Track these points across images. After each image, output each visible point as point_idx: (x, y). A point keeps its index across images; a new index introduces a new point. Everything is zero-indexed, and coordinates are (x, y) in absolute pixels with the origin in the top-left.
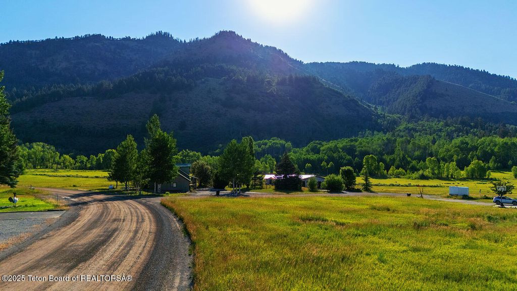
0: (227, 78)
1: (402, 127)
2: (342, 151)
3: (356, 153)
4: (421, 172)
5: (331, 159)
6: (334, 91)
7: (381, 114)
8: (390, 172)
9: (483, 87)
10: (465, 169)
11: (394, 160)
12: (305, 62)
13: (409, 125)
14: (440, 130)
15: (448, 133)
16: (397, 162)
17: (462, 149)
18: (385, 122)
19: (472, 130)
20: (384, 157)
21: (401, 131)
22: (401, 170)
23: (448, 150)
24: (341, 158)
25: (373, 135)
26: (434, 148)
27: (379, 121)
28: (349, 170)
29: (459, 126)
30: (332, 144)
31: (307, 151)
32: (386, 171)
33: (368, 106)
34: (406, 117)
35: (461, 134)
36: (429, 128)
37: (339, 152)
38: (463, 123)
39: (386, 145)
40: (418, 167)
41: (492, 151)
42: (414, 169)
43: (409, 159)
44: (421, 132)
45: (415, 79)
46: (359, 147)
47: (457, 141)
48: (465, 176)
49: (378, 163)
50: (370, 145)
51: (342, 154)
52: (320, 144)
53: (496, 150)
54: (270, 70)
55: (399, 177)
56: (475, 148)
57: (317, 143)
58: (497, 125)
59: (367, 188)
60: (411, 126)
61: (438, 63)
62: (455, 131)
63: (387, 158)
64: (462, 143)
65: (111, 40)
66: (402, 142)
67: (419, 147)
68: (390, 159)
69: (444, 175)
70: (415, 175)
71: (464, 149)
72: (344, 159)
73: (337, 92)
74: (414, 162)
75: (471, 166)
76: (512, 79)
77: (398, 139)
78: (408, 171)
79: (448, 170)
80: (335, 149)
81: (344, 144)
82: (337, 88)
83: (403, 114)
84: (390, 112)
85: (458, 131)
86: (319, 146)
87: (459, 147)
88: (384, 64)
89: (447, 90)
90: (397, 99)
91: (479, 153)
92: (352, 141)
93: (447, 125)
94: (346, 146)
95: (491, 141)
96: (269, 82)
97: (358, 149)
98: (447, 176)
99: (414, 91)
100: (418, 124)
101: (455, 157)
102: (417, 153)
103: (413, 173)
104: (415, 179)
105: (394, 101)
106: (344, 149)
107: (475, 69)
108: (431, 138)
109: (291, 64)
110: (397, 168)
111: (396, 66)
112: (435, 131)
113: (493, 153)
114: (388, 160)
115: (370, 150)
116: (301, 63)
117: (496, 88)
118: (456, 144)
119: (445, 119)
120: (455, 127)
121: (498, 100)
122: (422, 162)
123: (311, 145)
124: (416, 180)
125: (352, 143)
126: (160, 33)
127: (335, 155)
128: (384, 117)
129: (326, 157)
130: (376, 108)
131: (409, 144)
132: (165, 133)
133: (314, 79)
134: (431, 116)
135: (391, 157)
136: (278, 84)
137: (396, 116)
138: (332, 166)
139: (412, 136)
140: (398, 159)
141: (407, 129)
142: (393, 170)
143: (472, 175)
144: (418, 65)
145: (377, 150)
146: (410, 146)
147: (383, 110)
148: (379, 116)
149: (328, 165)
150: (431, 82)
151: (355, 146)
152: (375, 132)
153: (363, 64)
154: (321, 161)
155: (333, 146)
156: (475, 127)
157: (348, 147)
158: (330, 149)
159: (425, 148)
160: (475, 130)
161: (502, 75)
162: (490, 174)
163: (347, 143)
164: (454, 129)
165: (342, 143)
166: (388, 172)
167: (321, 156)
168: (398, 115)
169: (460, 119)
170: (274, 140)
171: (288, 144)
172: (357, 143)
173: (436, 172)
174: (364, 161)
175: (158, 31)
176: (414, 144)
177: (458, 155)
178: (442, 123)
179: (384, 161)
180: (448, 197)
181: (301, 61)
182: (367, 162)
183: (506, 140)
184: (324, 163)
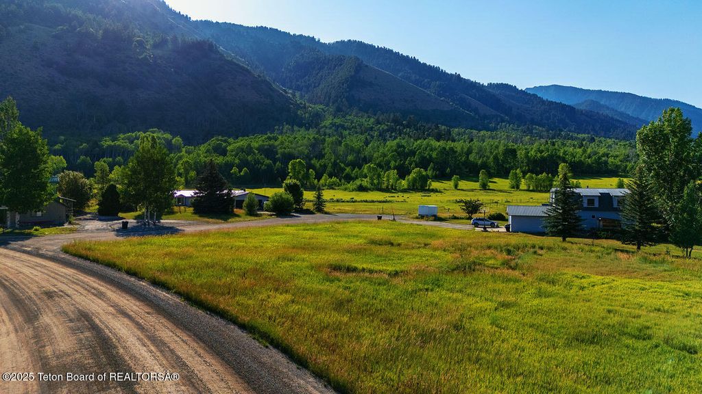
0: (67, 29)
1: (327, 123)
2: (259, 153)
3: (277, 156)
4: (358, 182)
5: (244, 163)
6: (238, 65)
7: (301, 104)
8: (322, 181)
9: (413, 77)
10: (406, 178)
11: (325, 166)
12: (193, 19)
13: (335, 120)
14: (371, 129)
15: (380, 132)
16: (329, 169)
17: (399, 154)
18: (307, 115)
19: (405, 130)
20: (313, 162)
21: (326, 128)
22: (334, 179)
23: (384, 155)
24: (257, 162)
25: (293, 131)
26: (368, 151)
27: (299, 112)
28: (295, 184)
29: (392, 124)
30: (242, 142)
31: (208, 151)
32: (316, 181)
33: (285, 91)
34: (331, 110)
35: (393, 134)
36: (359, 125)
37: (254, 154)
38: (396, 121)
39: (313, 146)
40: (353, 175)
41: (431, 156)
42: (349, 178)
43: (342, 165)
44: (350, 130)
45: (340, 61)
46: (281, 148)
47: (392, 144)
48: (406, 187)
49: (308, 170)
50: (293, 145)
51: (259, 157)
52: (225, 141)
53: (434, 155)
54: (139, 25)
55: (333, 189)
56: (413, 153)
57: (221, 140)
58: (429, 125)
59: (319, 207)
60: (338, 121)
61: (366, 42)
62: (388, 130)
63: (317, 163)
64: (399, 146)
66: (332, 143)
67: (352, 150)
68: (320, 165)
69: (384, 186)
70: (351, 186)
71: (401, 153)
72: (262, 164)
73: (242, 68)
74: (348, 169)
75: (412, 175)
76: (442, 70)
77: (327, 139)
78: (343, 181)
79: (388, 180)
80: (249, 150)
81: (261, 143)
82: (242, 62)
83: (327, 105)
84: (310, 101)
85: (391, 130)
86: (224, 144)
87: (396, 151)
88: (301, 36)
89: (376, 78)
90: (319, 84)
91: (416, 158)
92: (270, 139)
93: (378, 122)
94: (263, 146)
95: (428, 145)
96: (141, 44)
97: (279, 151)
98: (387, 187)
99: (339, 76)
100: (346, 119)
101: (392, 164)
102: (350, 158)
103: (349, 183)
104: (353, 190)
105: (315, 87)
106: (260, 149)
107: (405, 54)
108: (363, 137)
109: (173, 19)
110: (330, 176)
111: (317, 40)
112: (367, 130)
113: (430, 160)
114: (318, 165)
115: (296, 153)
116: (186, 18)
117: (426, 80)
118: (392, 147)
119: (375, 115)
120: (387, 125)
121: (428, 95)
122: (356, 169)
123: (214, 141)
124: (354, 192)
125: (271, 142)
127: (249, 158)
128: (305, 107)
129: (237, 161)
130: (294, 95)
131: (340, 145)
132: (29, 129)
133: (211, 46)
134: (361, 109)
135: (322, 162)
136: (155, 46)
137: (319, 107)
138: (246, 173)
139: (341, 135)
140: (330, 165)
141: (333, 124)
142: (326, 180)
143: (413, 186)
144: (343, 42)
145: (303, 153)
146: (341, 149)
147: (302, 97)
148: (298, 106)
149: (240, 171)
150: (359, 67)
151: (275, 147)
152: (296, 128)
153: (275, 32)
154: (229, 166)
155: (246, 145)
156: (408, 126)
157: (266, 147)
158: (241, 150)
159: (359, 152)
160: (408, 130)
161: (432, 65)
162: (430, 183)
163: (263, 141)
164: (386, 127)
165: (257, 141)
166: (319, 181)
167: (229, 158)
168: (322, 106)
169: (392, 116)
170: (153, 132)
171: (177, 140)
172: (277, 143)
173: (375, 181)
174: (290, 167)
176: (347, 145)
177: (396, 161)
178: (372, 120)
179: (313, 167)
180: (417, 218)
181: (187, 16)
182: (294, 168)
183: (441, 143)
184: (235, 170)
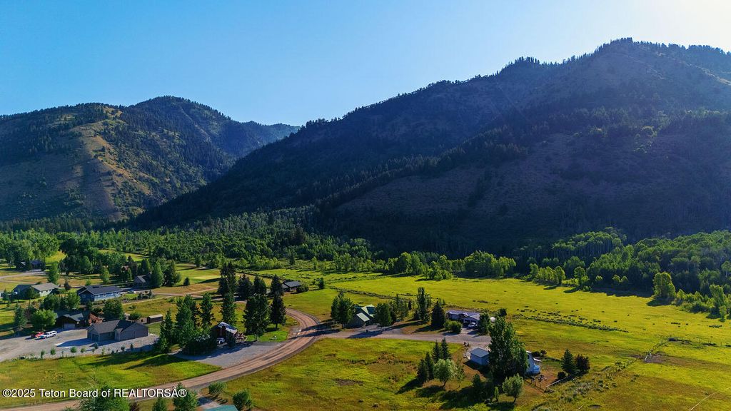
65: (458, 84)
126: (521, 60)
175: (517, 58)
184: (615, 277)
